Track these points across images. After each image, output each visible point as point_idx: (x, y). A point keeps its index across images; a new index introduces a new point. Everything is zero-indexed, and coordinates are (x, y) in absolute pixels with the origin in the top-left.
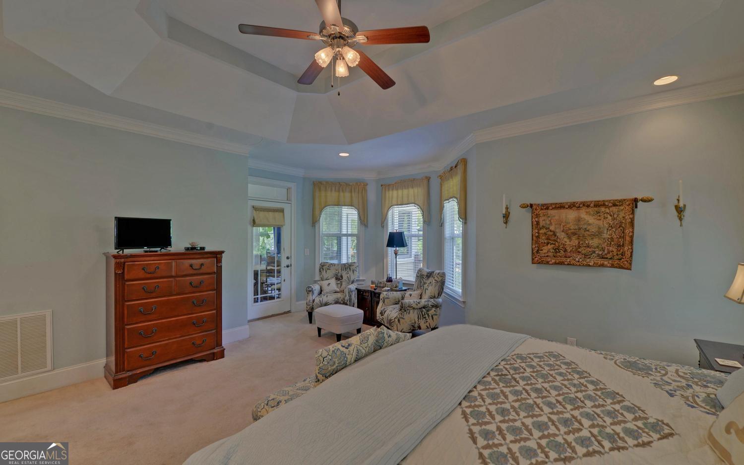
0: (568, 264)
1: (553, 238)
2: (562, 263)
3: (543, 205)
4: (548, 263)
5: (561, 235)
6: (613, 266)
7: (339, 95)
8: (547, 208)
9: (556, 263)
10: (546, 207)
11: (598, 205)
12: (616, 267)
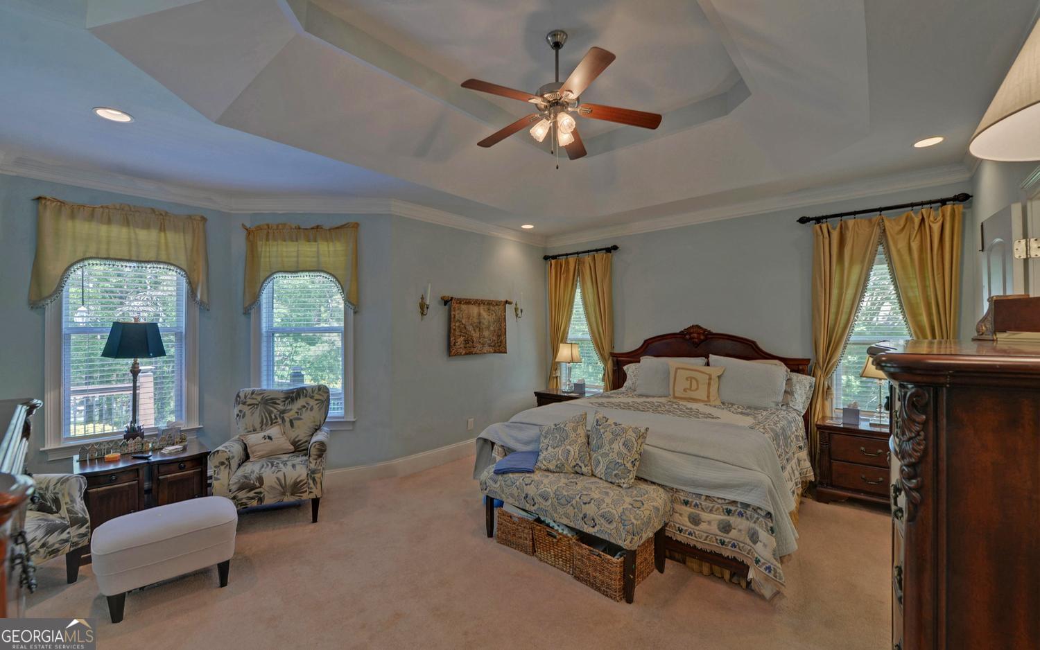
0: (475, 353)
1: (465, 331)
2: (470, 353)
3: (458, 299)
4: (461, 354)
5: (470, 328)
6: (495, 352)
7: (557, 168)
8: (460, 303)
9: (466, 354)
10: (460, 301)
11: (490, 303)
12: (497, 352)
